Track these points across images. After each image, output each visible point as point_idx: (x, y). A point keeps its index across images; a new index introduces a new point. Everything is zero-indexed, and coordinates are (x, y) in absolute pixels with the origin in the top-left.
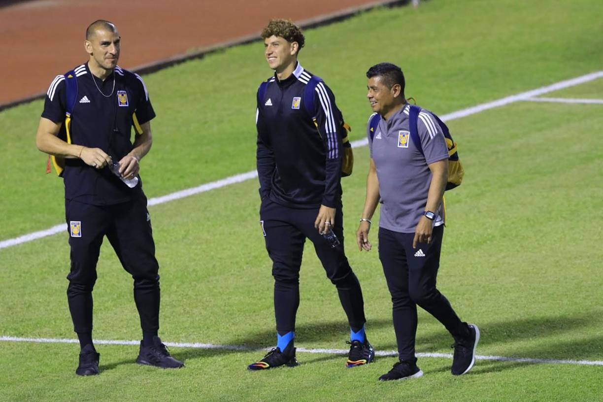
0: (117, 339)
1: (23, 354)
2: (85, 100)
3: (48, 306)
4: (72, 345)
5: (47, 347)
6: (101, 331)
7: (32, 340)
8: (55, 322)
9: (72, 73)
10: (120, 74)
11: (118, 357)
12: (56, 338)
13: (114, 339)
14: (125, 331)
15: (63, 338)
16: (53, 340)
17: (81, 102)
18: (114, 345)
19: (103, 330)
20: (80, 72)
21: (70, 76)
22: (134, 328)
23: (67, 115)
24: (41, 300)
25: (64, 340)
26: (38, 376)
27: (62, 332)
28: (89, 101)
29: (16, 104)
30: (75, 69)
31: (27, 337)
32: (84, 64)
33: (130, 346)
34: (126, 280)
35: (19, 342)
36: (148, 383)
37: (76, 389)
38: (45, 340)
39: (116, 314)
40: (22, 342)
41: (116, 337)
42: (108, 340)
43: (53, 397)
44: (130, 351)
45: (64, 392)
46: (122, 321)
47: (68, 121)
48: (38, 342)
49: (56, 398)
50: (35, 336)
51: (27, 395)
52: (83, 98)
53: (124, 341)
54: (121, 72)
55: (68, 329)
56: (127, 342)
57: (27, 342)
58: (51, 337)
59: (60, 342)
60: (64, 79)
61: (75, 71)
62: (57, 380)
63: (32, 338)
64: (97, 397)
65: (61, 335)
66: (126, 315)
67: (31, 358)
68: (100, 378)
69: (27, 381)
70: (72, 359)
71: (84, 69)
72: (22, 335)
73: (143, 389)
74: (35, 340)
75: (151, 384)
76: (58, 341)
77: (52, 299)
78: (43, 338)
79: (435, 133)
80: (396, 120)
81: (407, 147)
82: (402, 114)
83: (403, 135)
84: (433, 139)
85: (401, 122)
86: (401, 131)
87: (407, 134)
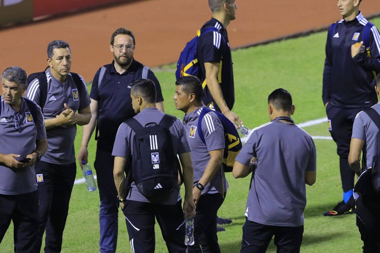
79: (213, 130)
80: (191, 118)
81: (194, 137)
82: (195, 114)
83: (193, 129)
84: (211, 134)
85: (194, 120)
86: (192, 126)
87: (195, 128)
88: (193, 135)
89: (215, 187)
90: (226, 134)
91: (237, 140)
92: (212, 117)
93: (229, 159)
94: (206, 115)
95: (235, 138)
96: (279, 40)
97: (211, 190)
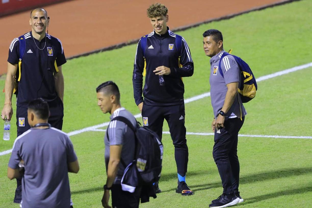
0: (293, 135)
1: (244, 143)
2: (30, 51)
3: (257, 118)
4: (270, 138)
5: (257, 140)
6: (284, 131)
7: (249, 136)
8: (261, 127)
9: (23, 37)
10: (49, 38)
11: (293, 145)
12: (261, 135)
13: (291, 136)
14: (297, 131)
15: (265, 135)
16: (260, 136)
17: (28, 52)
18: (291, 138)
19: (286, 131)
20: (27, 37)
21: (22, 39)
22: (301, 130)
23: (20, 60)
24: (253, 115)
25: (266, 136)
26: (252, 155)
27: (264, 132)
28: (32, 52)
29: (241, 14)
30: (25, 35)
31: (246, 134)
32: (30, 32)
33: (300, 139)
34: (298, 105)
35: (242, 137)
36: (309, 158)
37: (271, 161)
38: (256, 136)
39: (292, 122)
40: (244, 137)
41: (292, 134)
42: (288, 136)
43: (260, 166)
44: (300, 142)
45: (265, 163)
46: (295, 126)
47: (20, 63)
48: (252, 137)
49: (261, 166)
50: (250, 134)
51: (246, 165)
52: (29, 51)
53: (296, 136)
54: (49, 37)
55: (267, 130)
56: (298, 137)
57: (246, 137)
58: (259, 134)
59: (263, 137)
60: (18, 40)
61: (25, 36)
62: (262, 157)
63: (249, 135)
64: (282, 166)
65: (264, 133)
66: (297, 123)
67: (248, 145)
68: (284, 156)
69: (246, 157)
70: (269, 146)
71: (30, 35)
72: (244, 133)
73: (306, 162)
74: (250, 136)
75: (310, 159)
76: (262, 136)
77: (259, 115)
78: (255, 135)
79: (229, 68)
80: (214, 61)
81: (216, 75)
82: (217, 57)
83: (215, 69)
84: (227, 71)
85: (216, 62)
86: (215, 66)
87: (217, 68)
88: (216, 73)
89: (234, 113)
90: (242, 72)
91: (251, 76)
92: (229, 58)
93: (245, 91)
94: (225, 57)
95: (248, 74)
96: (97, 52)
97: (231, 115)
